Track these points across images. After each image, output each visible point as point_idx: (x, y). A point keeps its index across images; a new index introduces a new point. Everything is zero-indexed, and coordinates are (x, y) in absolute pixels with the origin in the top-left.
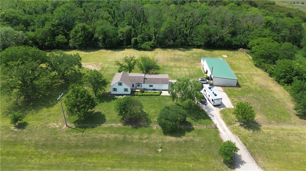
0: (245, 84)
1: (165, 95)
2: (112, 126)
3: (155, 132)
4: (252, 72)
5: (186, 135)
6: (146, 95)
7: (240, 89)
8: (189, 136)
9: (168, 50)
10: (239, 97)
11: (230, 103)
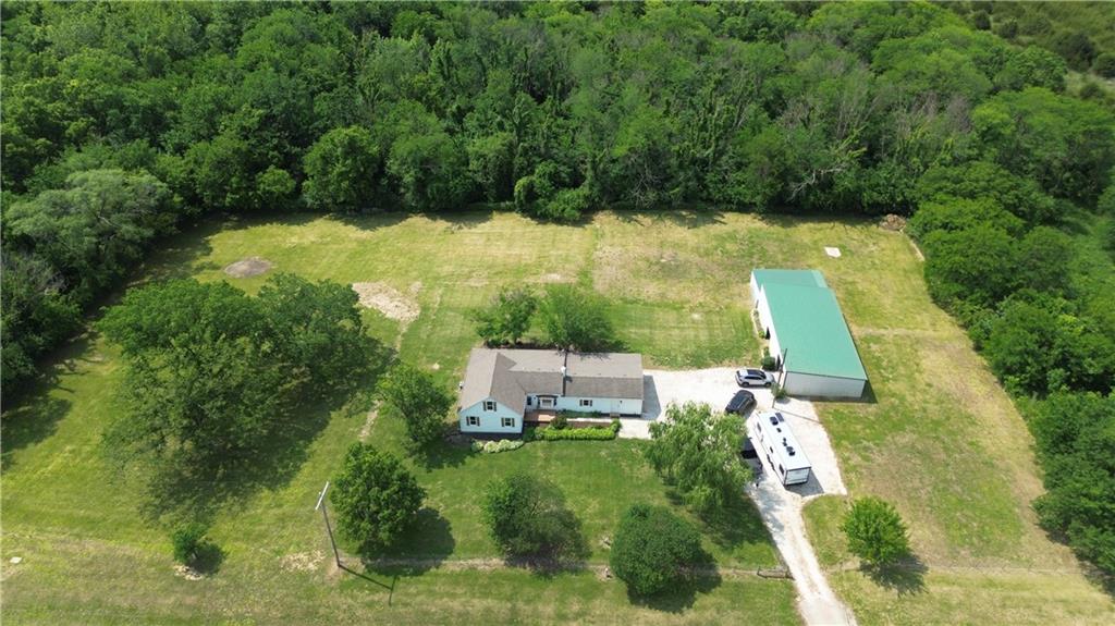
0: (892, 386)
1: (630, 436)
2: (473, 568)
3: (603, 592)
4: (918, 331)
5: (696, 603)
6: (572, 439)
7: (872, 408)
8: (704, 608)
9: (640, 217)
10: (866, 449)
11: (836, 471)
